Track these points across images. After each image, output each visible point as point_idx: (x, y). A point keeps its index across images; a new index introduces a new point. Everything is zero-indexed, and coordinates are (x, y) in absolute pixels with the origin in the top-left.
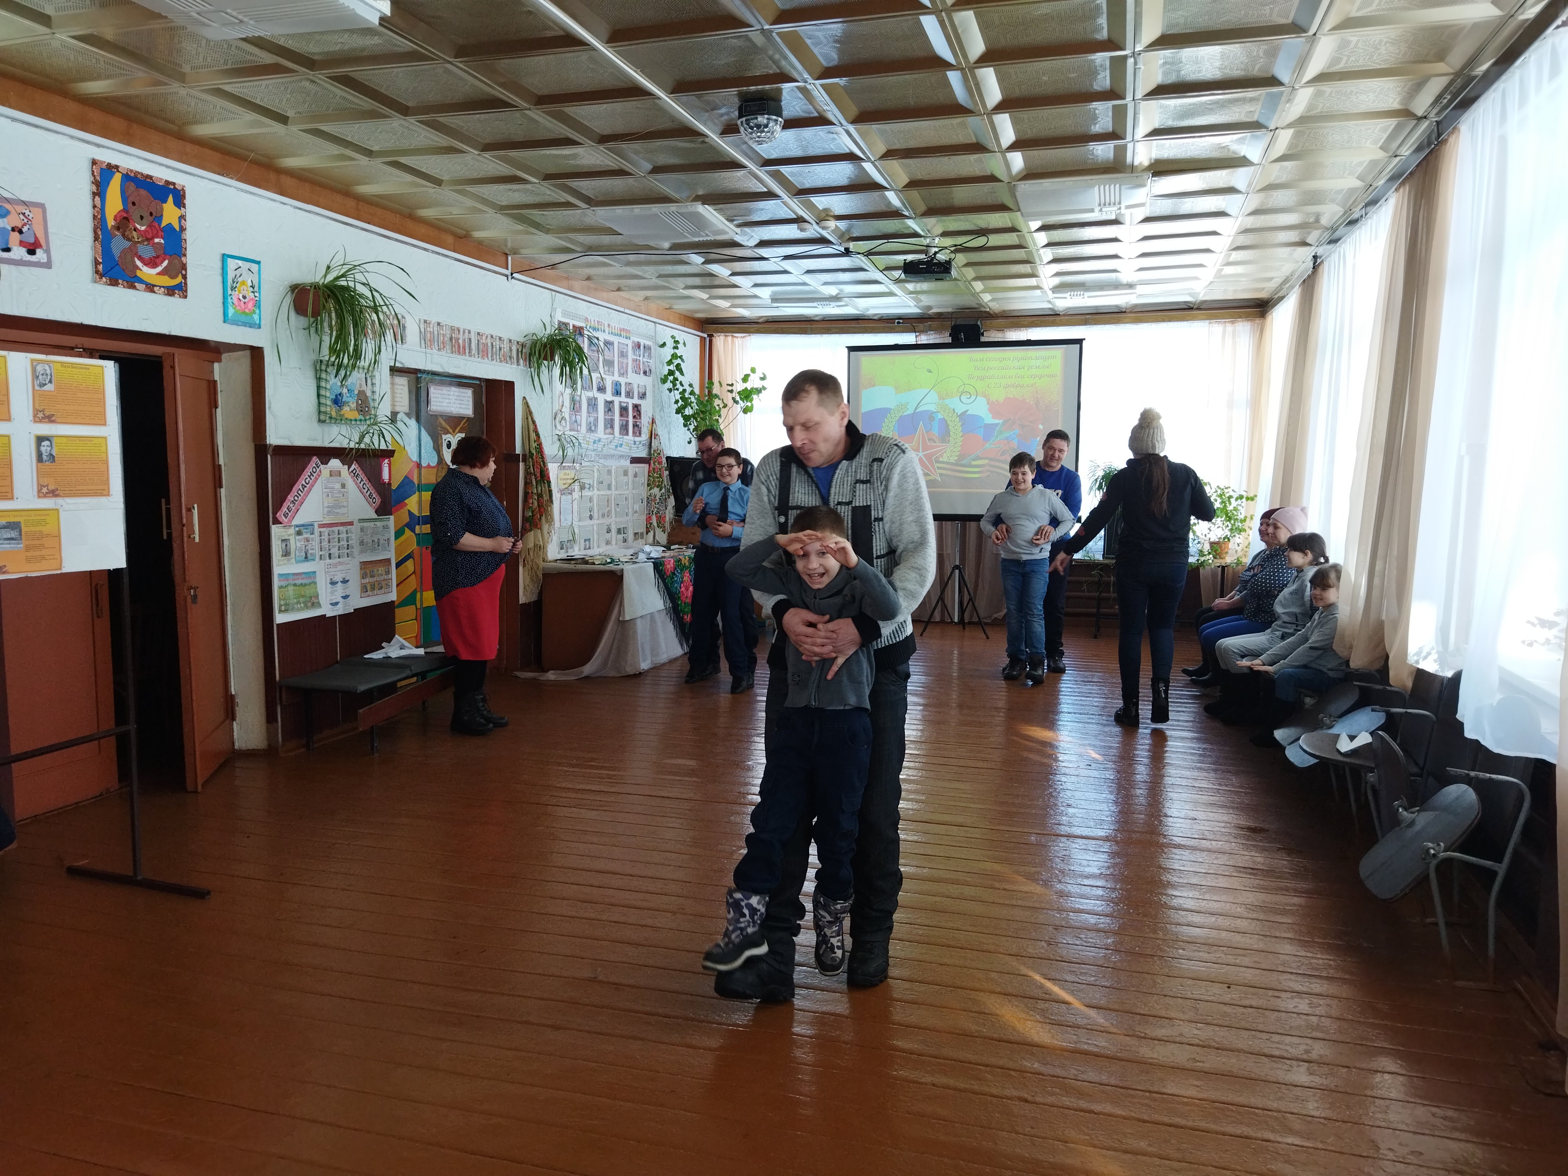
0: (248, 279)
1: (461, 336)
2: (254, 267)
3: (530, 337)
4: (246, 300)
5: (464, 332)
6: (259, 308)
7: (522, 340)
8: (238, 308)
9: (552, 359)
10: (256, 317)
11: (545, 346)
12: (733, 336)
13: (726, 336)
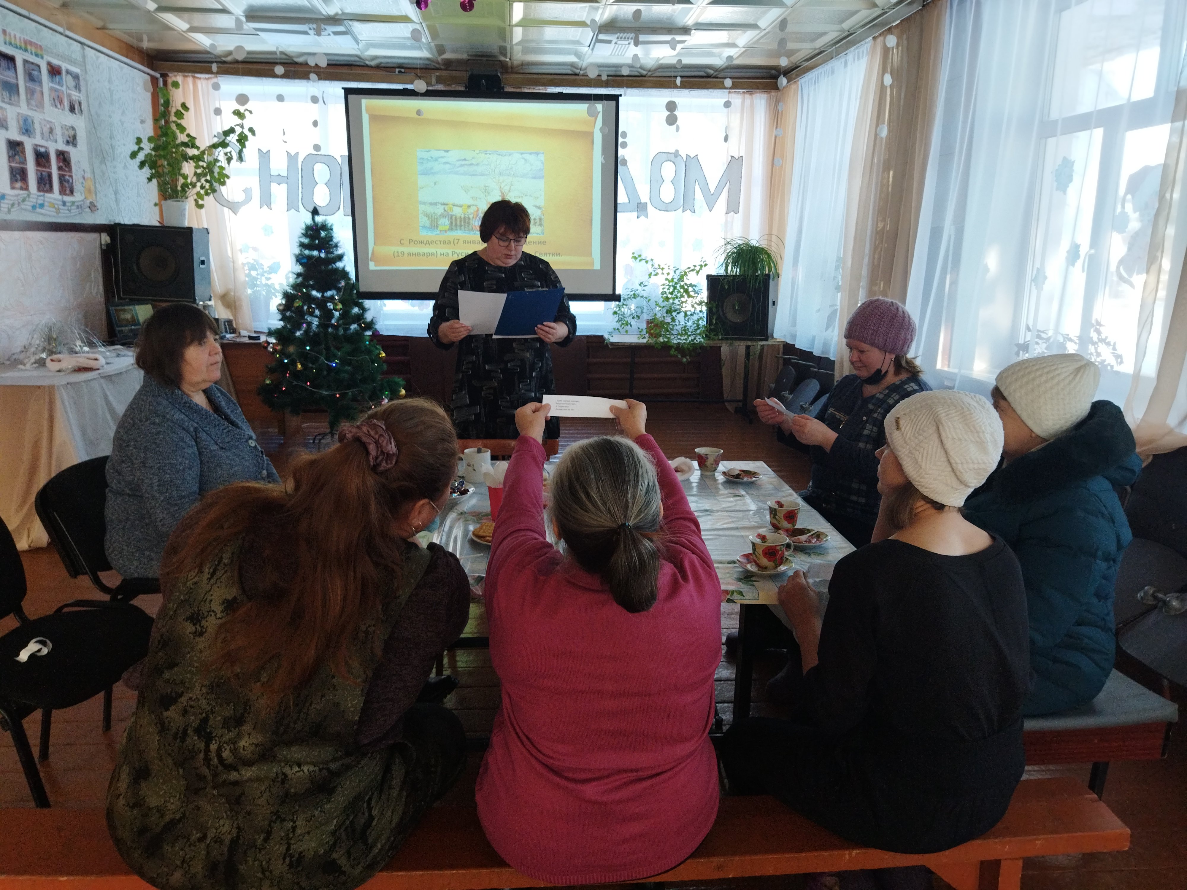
12: (194, 77)
13: (185, 76)
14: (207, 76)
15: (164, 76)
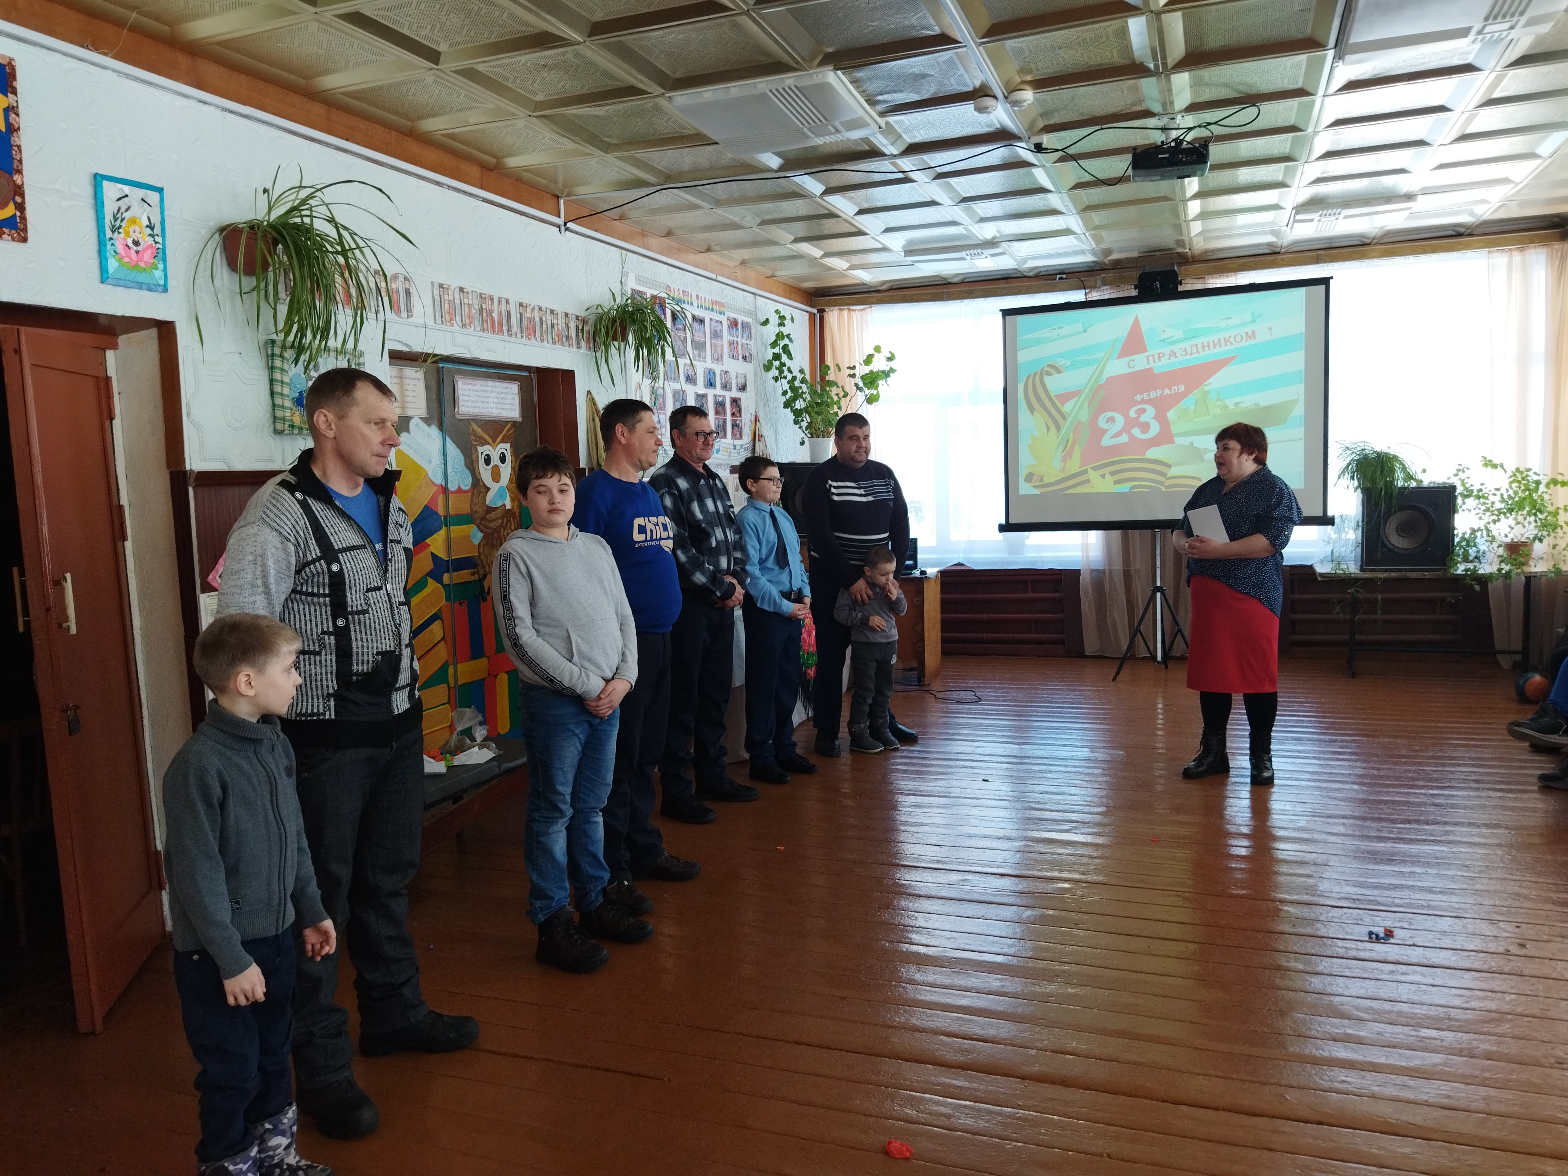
0: (142, 215)
1: (495, 307)
2: (154, 197)
3: (594, 310)
4: (139, 248)
5: (500, 302)
6: (164, 260)
7: (582, 314)
8: (127, 260)
9: (624, 339)
10: (158, 274)
11: (614, 321)
12: (849, 310)
13: (841, 310)
14: (862, 307)
15: (821, 311)
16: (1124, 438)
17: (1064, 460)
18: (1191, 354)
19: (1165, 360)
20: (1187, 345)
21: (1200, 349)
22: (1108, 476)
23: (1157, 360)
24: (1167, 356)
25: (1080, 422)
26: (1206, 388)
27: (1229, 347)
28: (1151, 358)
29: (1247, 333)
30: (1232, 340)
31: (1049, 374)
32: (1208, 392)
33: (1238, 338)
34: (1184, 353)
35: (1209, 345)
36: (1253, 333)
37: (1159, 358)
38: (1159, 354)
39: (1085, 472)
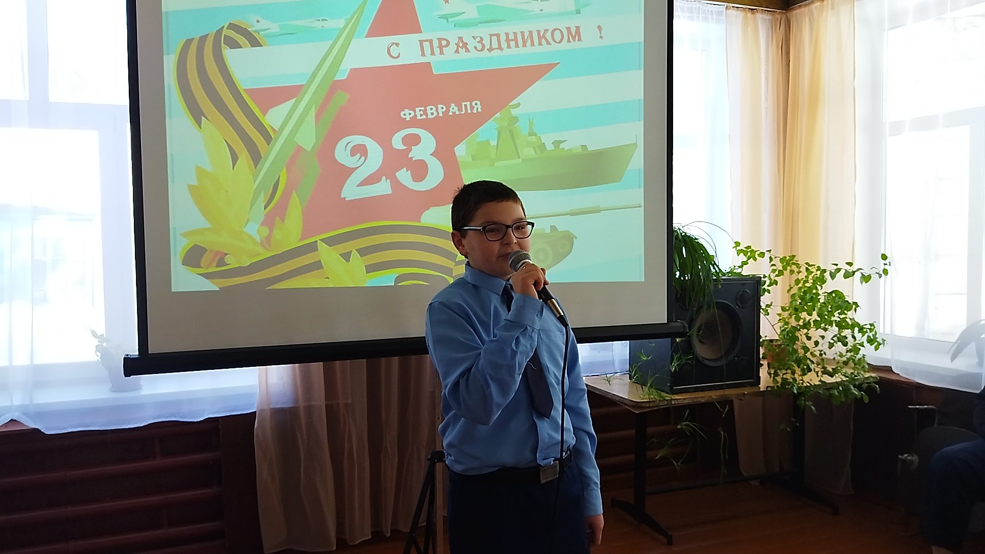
16: (383, 188)
17: (269, 222)
18: (490, 50)
19: (449, 51)
20: (484, 32)
21: (504, 45)
22: (355, 255)
23: (437, 51)
24: (453, 47)
25: (299, 149)
26: (514, 112)
27: (545, 48)
28: (427, 45)
29: (569, 29)
30: (548, 35)
31: (234, 45)
32: (515, 120)
33: (557, 36)
34: (479, 47)
35: (516, 40)
36: (578, 28)
37: (441, 47)
38: (440, 40)
39: (313, 247)
